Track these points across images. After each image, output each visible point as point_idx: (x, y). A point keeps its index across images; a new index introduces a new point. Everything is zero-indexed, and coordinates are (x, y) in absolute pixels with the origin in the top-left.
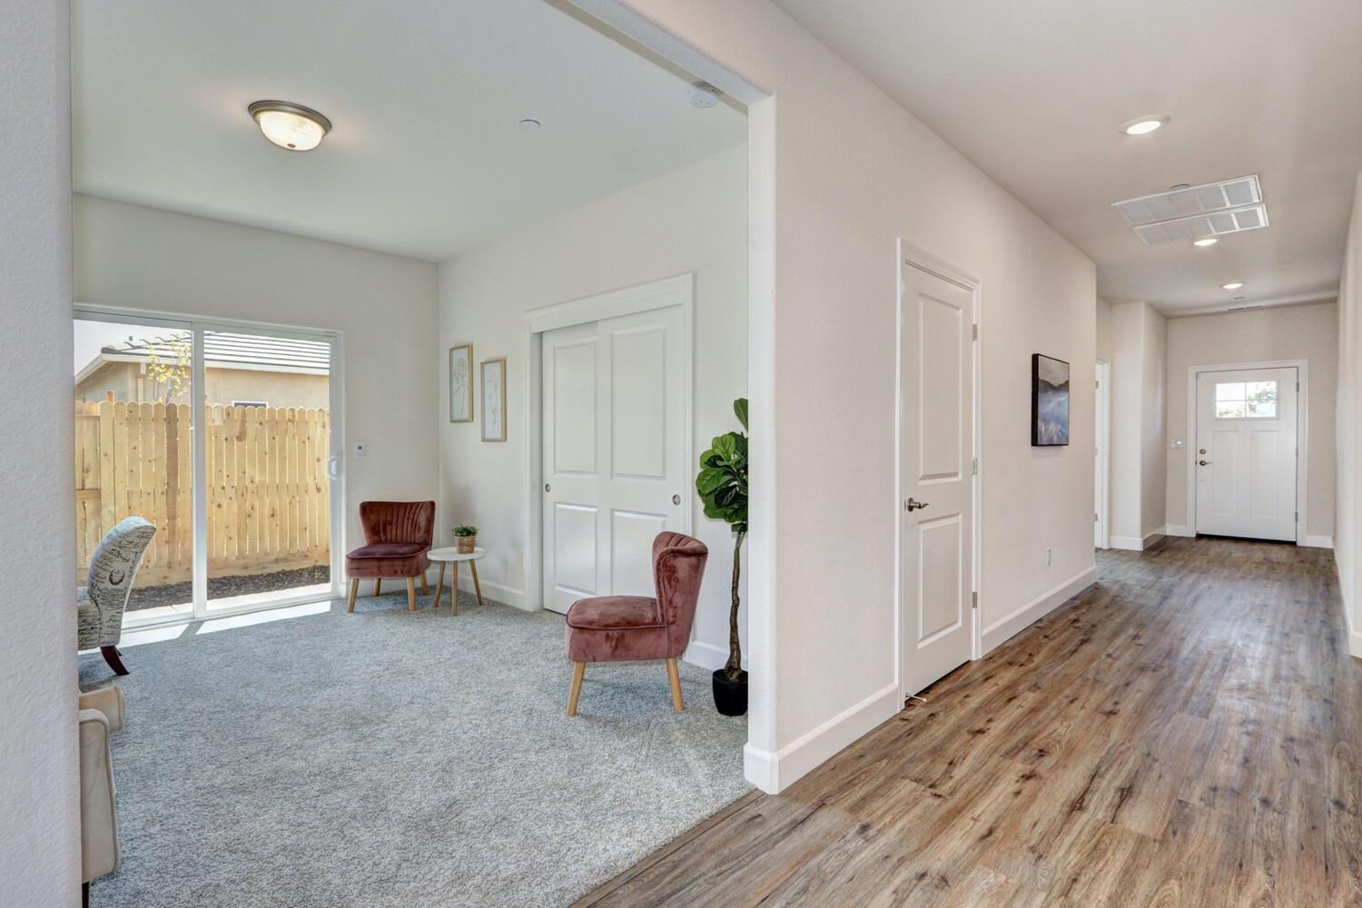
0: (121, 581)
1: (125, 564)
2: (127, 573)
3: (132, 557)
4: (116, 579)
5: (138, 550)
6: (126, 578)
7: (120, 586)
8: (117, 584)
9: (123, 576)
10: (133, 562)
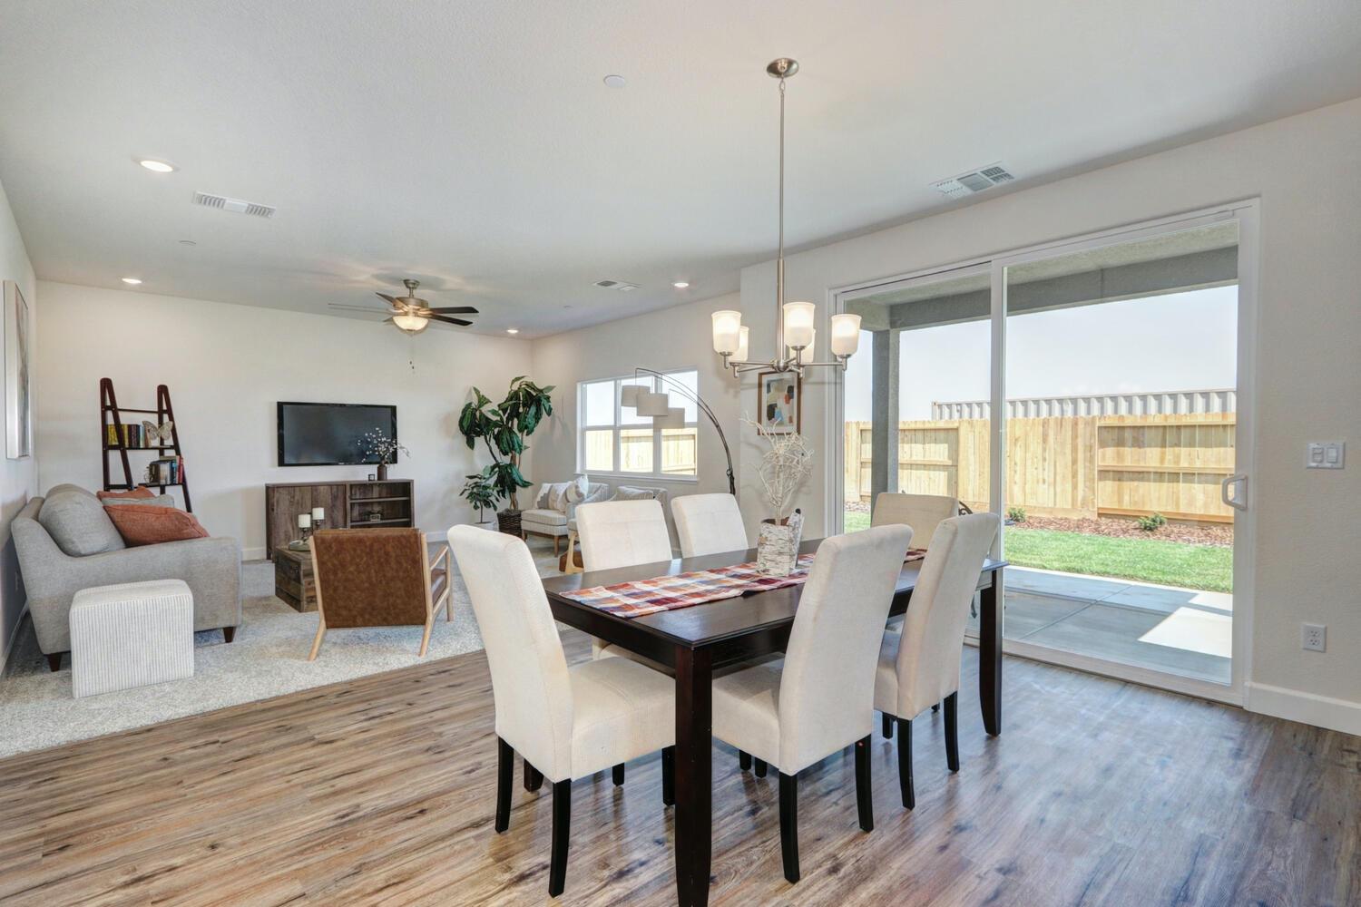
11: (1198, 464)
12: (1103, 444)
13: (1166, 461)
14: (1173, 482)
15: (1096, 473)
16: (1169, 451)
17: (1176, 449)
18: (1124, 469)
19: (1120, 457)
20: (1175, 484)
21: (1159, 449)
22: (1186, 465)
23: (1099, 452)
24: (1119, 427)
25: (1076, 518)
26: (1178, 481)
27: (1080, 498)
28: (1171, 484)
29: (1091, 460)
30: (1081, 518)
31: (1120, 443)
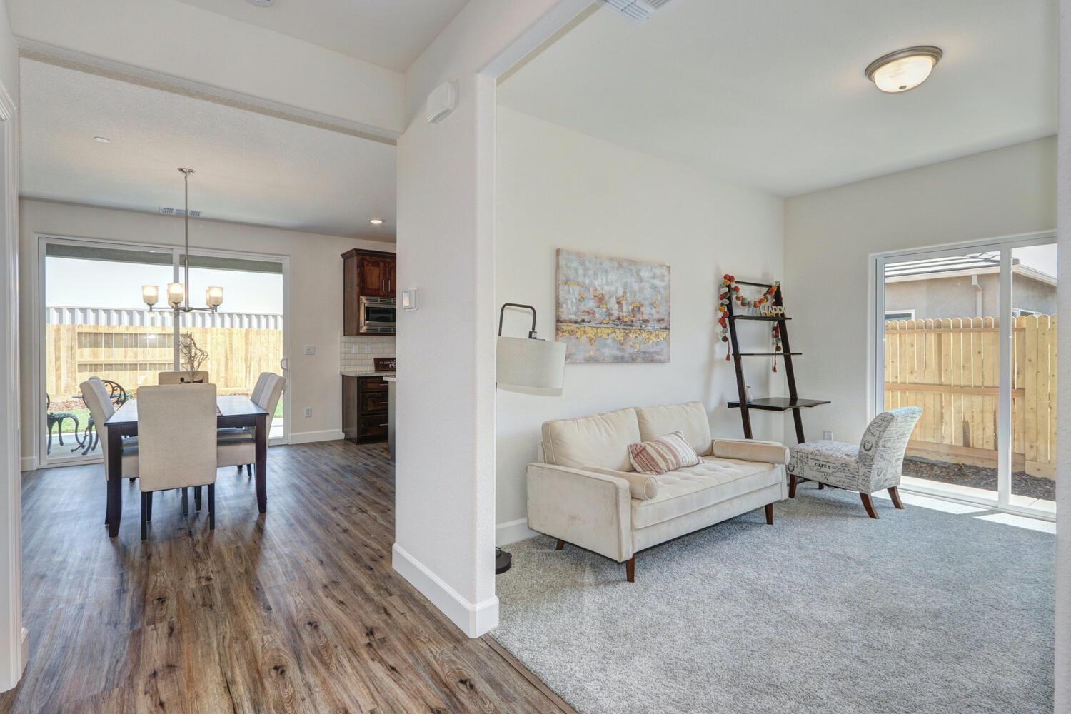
0: (870, 449)
1: (872, 438)
2: (874, 445)
3: (877, 433)
4: (867, 447)
5: (881, 429)
6: (873, 448)
7: (869, 453)
8: (867, 450)
9: (872, 446)
10: (878, 437)
11: (149, 358)
12: (80, 346)
13: (128, 357)
14: (133, 370)
15: (77, 366)
16: (129, 349)
17: (135, 349)
18: (98, 363)
19: (95, 354)
20: (134, 371)
21: (123, 349)
22: (141, 359)
23: (78, 351)
24: (94, 333)
25: (60, 401)
26: (136, 370)
27: (63, 386)
28: (131, 372)
29: (73, 357)
30: (64, 400)
31: (95, 344)
